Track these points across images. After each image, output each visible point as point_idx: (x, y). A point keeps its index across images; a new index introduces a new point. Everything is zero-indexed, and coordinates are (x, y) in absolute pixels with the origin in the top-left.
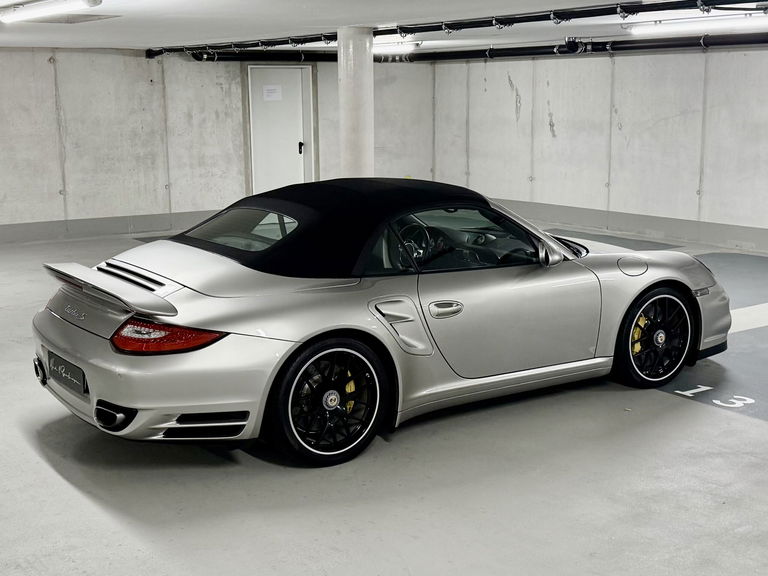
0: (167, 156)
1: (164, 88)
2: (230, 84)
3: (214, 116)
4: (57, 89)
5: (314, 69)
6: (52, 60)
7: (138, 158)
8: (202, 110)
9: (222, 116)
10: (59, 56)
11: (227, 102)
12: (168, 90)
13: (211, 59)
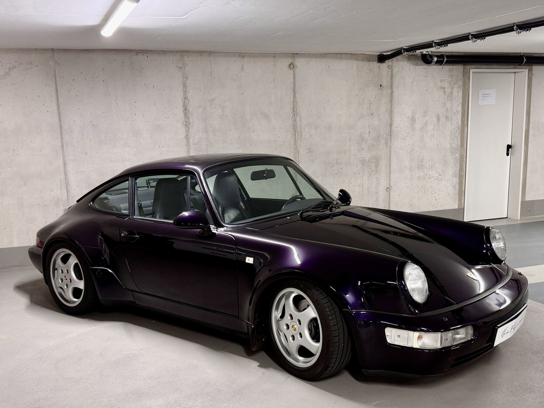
0: (390, 158)
1: (392, 93)
2: (452, 88)
3: (435, 119)
4: (295, 96)
5: (530, 71)
6: (292, 66)
7: (363, 162)
8: (425, 113)
9: (443, 119)
10: (300, 62)
11: (448, 105)
12: (396, 94)
13: (440, 63)
